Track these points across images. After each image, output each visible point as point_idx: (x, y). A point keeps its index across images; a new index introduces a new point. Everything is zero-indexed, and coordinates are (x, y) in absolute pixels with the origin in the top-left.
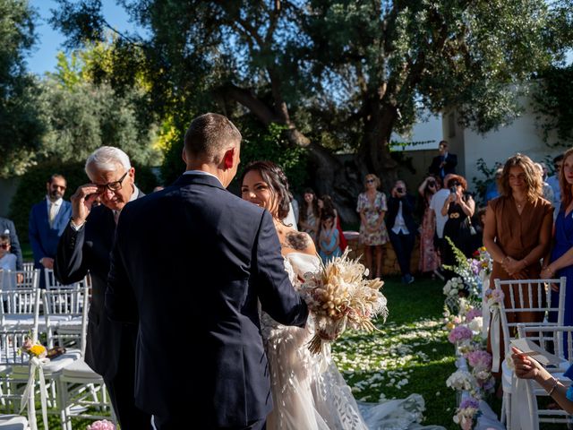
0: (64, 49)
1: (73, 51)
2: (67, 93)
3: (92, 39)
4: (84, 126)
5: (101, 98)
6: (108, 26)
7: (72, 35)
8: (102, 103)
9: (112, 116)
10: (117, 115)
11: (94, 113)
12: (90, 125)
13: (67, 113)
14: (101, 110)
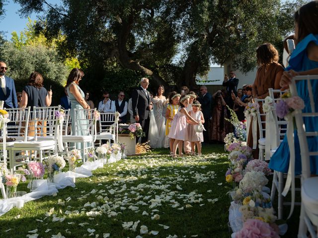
0: (20, 13)
1: (25, 15)
2: (17, 51)
3: (37, 9)
4: (26, 69)
5: (36, 55)
6: (46, 3)
7: (25, 6)
8: (37, 58)
9: (42, 65)
10: (45, 65)
11: (32, 63)
12: (29, 69)
13: (17, 62)
14: (36, 62)
